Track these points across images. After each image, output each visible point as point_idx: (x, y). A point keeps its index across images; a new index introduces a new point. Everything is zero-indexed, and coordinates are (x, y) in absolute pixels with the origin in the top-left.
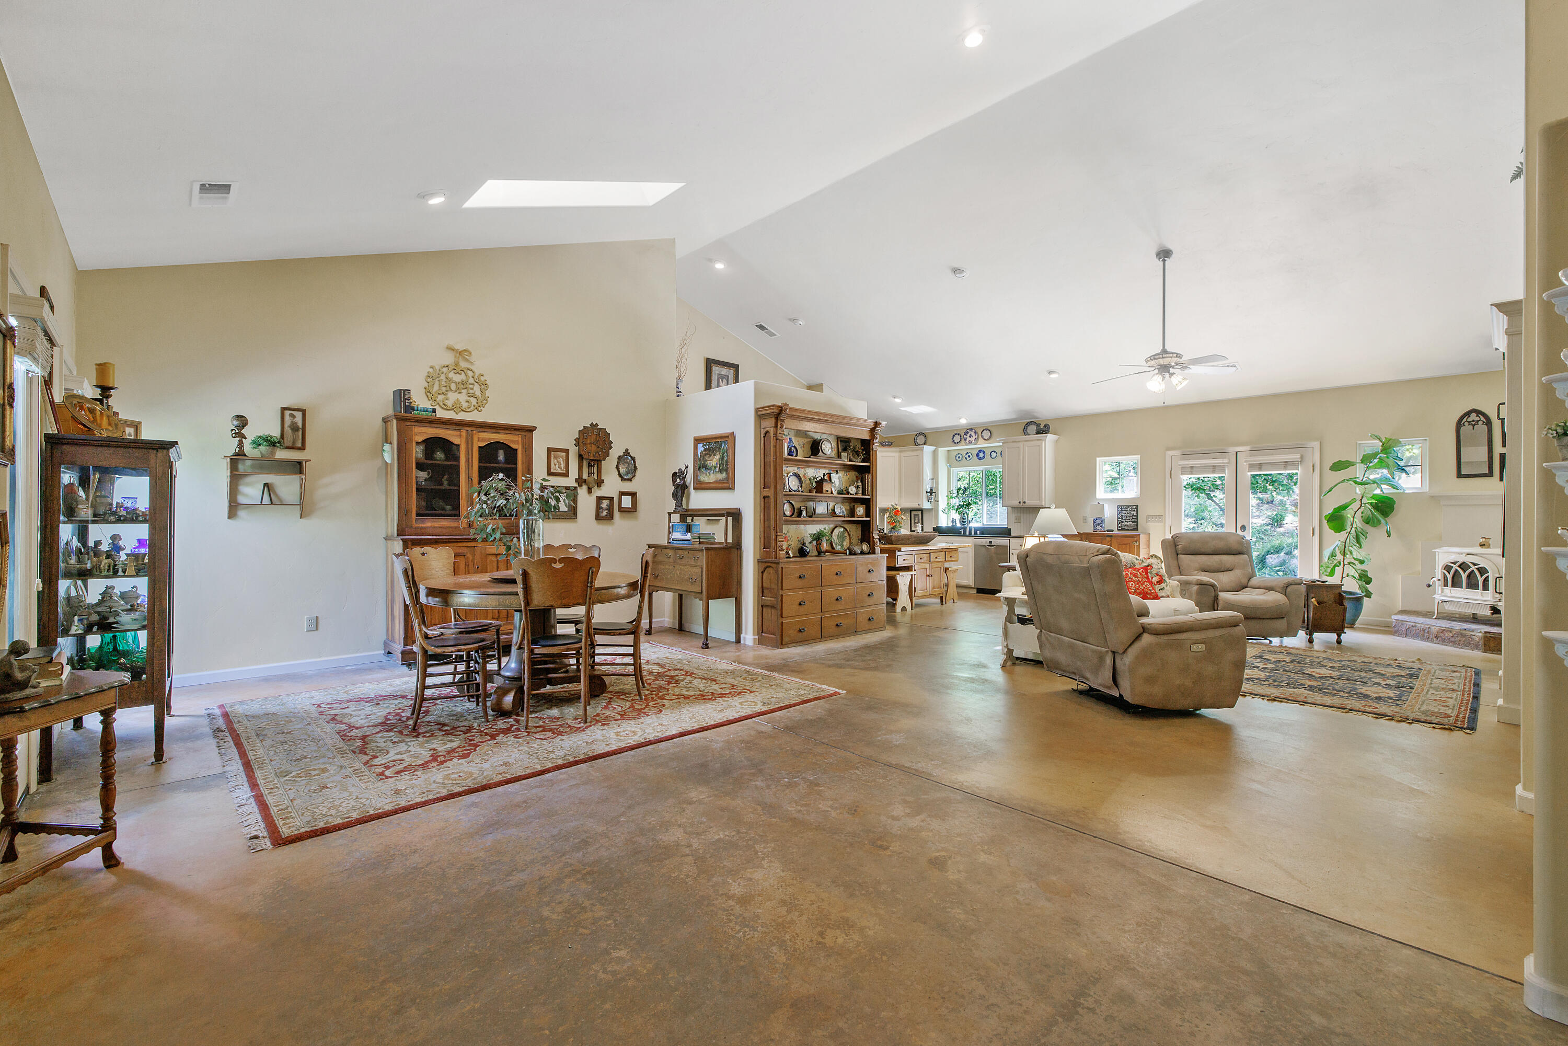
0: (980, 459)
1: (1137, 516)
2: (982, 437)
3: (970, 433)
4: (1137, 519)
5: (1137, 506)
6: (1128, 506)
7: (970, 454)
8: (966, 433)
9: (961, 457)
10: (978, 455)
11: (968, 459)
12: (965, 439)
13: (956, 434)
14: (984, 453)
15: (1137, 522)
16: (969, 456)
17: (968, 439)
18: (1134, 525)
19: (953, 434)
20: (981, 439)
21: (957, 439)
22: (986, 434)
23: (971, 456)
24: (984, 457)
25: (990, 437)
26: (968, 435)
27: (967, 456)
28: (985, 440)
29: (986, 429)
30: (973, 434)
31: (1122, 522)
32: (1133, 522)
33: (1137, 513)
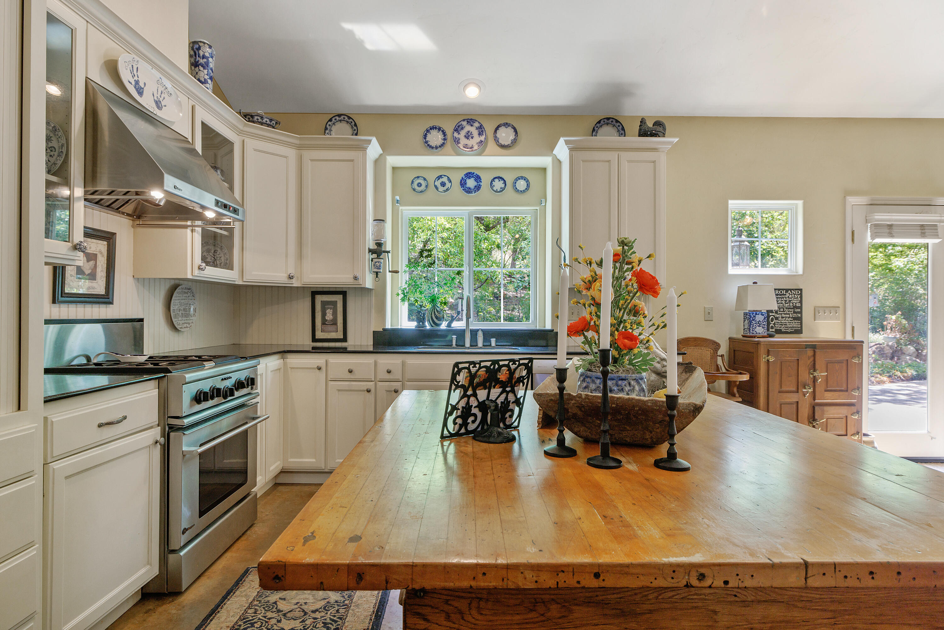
0: (468, 191)
1: (801, 308)
2: (496, 140)
3: (468, 128)
4: (801, 313)
5: (801, 290)
6: (787, 290)
7: (445, 179)
8: (458, 129)
9: (424, 183)
10: (463, 183)
11: (441, 189)
12: (457, 141)
13: (433, 128)
14: (478, 178)
15: (800, 319)
16: (443, 184)
17: (463, 141)
18: (795, 324)
19: (428, 126)
20: (491, 145)
21: (435, 138)
22: (506, 135)
23: (448, 185)
24: (478, 188)
25: (514, 141)
26: (463, 133)
27: (438, 183)
28: (503, 146)
29: (506, 125)
30: (475, 133)
31: (777, 318)
32: (795, 319)
33: (801, 302)
